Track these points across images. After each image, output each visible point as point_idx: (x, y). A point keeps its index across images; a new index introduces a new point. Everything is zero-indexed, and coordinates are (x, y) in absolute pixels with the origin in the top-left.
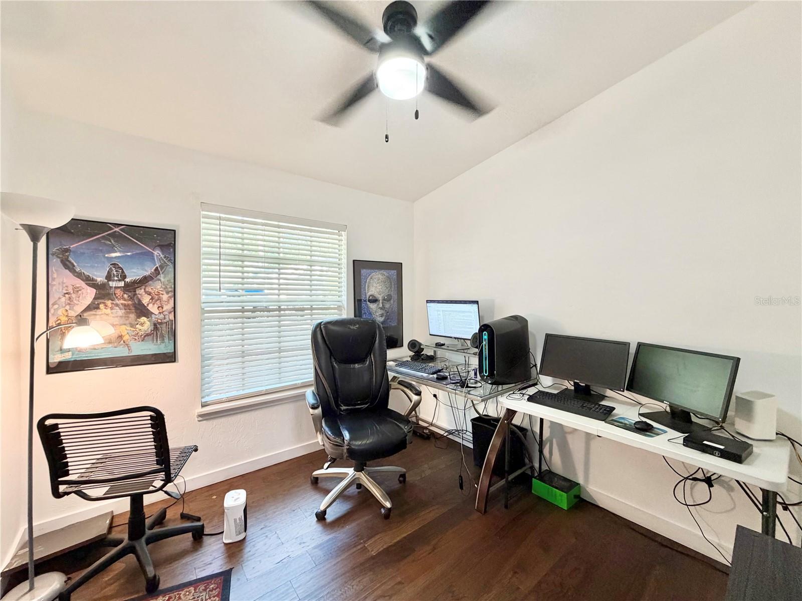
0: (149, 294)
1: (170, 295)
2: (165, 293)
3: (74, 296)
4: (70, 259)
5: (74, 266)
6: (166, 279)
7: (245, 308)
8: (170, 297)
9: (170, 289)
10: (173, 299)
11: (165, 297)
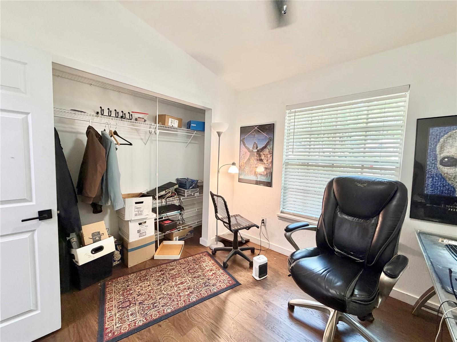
0: (264, 155)
1: (271, 155)
2: (269, 154)
3: (245, 155)
4: (245, 142)
5: (245, 144)
6: (270, 148)
7: (309, 164)
8: (271, 156)
9: (271, 152)
10: (272, 157)
11: (269, 156)
